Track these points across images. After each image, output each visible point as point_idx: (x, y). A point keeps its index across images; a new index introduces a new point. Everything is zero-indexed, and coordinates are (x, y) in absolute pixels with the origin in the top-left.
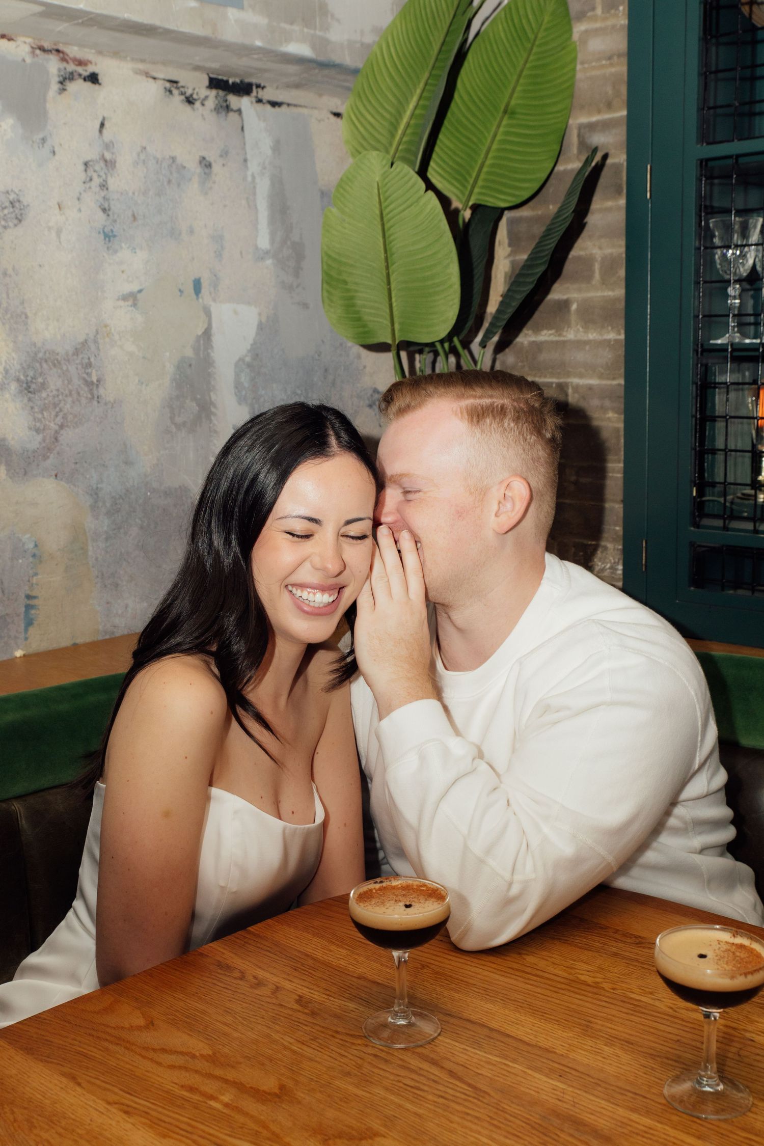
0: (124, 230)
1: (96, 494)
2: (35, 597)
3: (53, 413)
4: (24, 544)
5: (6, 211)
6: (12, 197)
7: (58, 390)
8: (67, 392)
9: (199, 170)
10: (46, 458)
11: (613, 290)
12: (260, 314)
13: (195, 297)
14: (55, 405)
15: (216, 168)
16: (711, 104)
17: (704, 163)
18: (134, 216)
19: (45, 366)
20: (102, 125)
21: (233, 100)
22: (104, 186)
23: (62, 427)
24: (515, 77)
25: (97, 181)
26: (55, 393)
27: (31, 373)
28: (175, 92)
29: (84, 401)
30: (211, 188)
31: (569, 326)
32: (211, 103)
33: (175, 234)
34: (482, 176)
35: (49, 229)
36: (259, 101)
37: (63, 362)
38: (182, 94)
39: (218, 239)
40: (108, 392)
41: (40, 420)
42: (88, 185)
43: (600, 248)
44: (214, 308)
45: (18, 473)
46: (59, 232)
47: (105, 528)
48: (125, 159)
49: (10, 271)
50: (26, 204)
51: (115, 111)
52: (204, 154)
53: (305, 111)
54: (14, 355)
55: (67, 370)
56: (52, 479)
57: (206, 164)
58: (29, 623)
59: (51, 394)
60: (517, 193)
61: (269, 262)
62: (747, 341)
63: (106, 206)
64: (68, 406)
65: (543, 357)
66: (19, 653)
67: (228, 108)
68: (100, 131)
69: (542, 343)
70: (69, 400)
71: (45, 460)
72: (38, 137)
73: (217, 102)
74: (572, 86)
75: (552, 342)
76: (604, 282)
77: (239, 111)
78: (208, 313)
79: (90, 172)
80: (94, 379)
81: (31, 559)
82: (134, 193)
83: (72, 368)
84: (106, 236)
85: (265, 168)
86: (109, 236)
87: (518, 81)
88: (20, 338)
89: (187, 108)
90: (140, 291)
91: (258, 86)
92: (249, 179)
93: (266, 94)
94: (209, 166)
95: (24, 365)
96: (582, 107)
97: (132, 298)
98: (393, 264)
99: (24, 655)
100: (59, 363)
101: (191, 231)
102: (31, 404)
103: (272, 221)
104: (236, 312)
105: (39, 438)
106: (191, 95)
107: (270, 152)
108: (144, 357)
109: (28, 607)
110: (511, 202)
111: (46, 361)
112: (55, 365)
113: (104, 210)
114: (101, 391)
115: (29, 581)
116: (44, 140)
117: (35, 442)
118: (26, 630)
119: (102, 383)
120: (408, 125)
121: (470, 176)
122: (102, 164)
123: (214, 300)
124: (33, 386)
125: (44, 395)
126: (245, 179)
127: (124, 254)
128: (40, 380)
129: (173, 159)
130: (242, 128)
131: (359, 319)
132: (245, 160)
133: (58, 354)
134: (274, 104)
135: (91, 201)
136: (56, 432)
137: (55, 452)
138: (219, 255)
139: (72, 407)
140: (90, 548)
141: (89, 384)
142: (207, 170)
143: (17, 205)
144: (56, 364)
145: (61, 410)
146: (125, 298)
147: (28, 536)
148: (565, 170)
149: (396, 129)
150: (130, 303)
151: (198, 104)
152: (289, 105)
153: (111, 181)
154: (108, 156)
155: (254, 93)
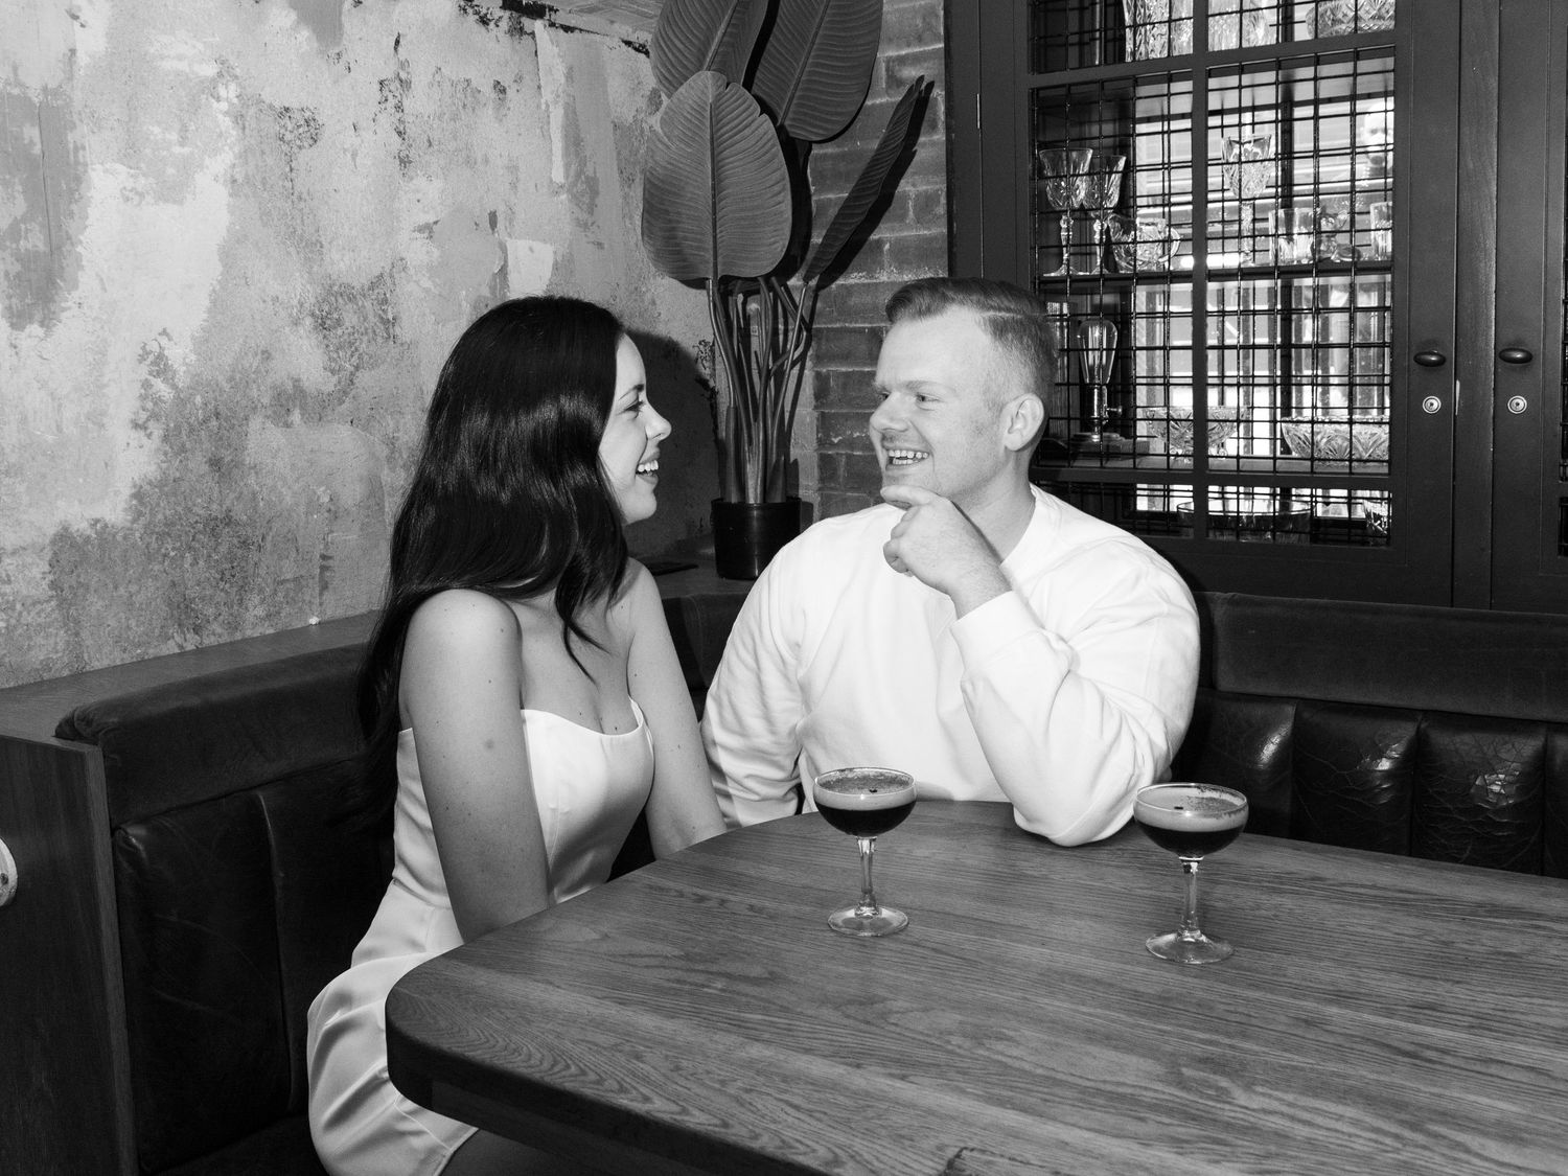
0: (419, 156)
1: (393, 444)
2: (330, 558)
3: (349, 353)
4: (319, 497)
5: (301, 130)
6: (307, 114)
7: (353, 327)
8: (363, 329)
9: (494, 95)
10: (341, 402)
11: (929, 229)
12: (555, 253)
13: (490, 231)
14: (351, 344)
15: (511, 93)
16: (1042, 34)
17: (1035, 93)
18: (429, 141)
19: (340, 300)
20: (397, 42)
21: (526, 22)
22: (399, 108)
23: (357, 368)
24: (822, 8)
25: (392, 102)
26: (350, 330)
27: (326, 308)
28: (470, 11)
29: (380, 340)
30: (505, 115)
31: (882, 268)
32: (504, 25)
33: (469, 162)
34: (792, 108)
35: (345, 150)
36: (552, 25)
37: (358, 297)
38: (477, 13)
39: (513, 169)
40: (404, 331)
41: (334, 360)
42: (383, 106)
43: (914, 185)
44: (510, 244)
45: (312, 418)
46: (354, 156)
47: (402, 482)
48: (420, 77)
49: (305, 196)
50: (320, 123)
51: (410, 28)
52: (498, 78)
53: (597, 37)
54: (308, 286)
55: (363, 306)
56: (348, 425)
57: (500, 88)
58: (324, 587)
59: (346, 332)
60: (830, 127)
61: (564, 197)
62: (1081, 273)
63: (402, 129)
64: (364, 345)
65: (854, 301)
66: (314, 621)
67: (521, 31)
68: (396, 49)
69: (852, 286)
70: (365, 338)
71: (340, 404)
72: (333, 52)
73: (510, 24)
74: (880, 18)
75: (864, 285)
76: (918, 220)
77: (533, 34)
78: (503, 249)
79: (386, 92)
80: (390, 317)
81: (326, 515)
82: (429, 117)
83: (368, 304)
84: (402, 161)
85: (558, 96)
86: (404, 162)
87: (825, 12)
88: (315, 269)
89: (482, 29)
90: (436, 223)
91: (551, 9)
92: (543, 107)
93: (560, 18)
94: (503, 91)
95: (320, 299)
96: (890, 40)
97: (428, 229)
98: (720, 193)
99: (319, 623)
100: (355, 297)
101: (486, 161)
102: (326, 342)
103: (566, 154)
104: (531, 250)
105: (335, 379)
106: (486, 15)
107: (563, 80)
108: (440, 295)
109: (323, 569)
110: (822, 135)
111: (341, 295)
112: (350, 300)
113: (399, 133)
114: (398, 330)
115: (324, 539)
116: (339, 55)
117: (329, 384)
118: (321, 594)
119: (398, 321)
120: (716, 53)
121: (781, 108)
122: (397, 83)
123: (510, 235)
124: (328, 322)
125: (339, 332)
126: (539, 106)
127: (420, 181)
128: (335, 316)
129: (468, 81)
130: (536, 52)
131: (679, 252)
132: (539, 87)
133: (353, 288)
134: (567, 29)
135: (387, 121)
136: (352, 374)
137: (351, 395)
138: (514, 186)
139: (368, 347)
140: (387, 504)
141: (385, 322)
142: (501, 96)
143: (312, 123)
144: (352, 299)
145: (356, 350)
146: (421, 229)
147: (323, 489)
148: (873, 105)
149: (704, 56)
150: (426, 235)
151: (492, 25)
152: (581, 30)
153: (406, 103)
154: (403, 76)
155: (547, 17)
